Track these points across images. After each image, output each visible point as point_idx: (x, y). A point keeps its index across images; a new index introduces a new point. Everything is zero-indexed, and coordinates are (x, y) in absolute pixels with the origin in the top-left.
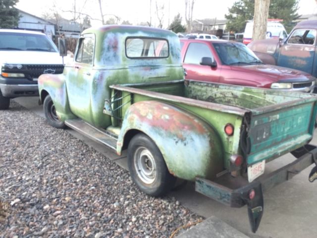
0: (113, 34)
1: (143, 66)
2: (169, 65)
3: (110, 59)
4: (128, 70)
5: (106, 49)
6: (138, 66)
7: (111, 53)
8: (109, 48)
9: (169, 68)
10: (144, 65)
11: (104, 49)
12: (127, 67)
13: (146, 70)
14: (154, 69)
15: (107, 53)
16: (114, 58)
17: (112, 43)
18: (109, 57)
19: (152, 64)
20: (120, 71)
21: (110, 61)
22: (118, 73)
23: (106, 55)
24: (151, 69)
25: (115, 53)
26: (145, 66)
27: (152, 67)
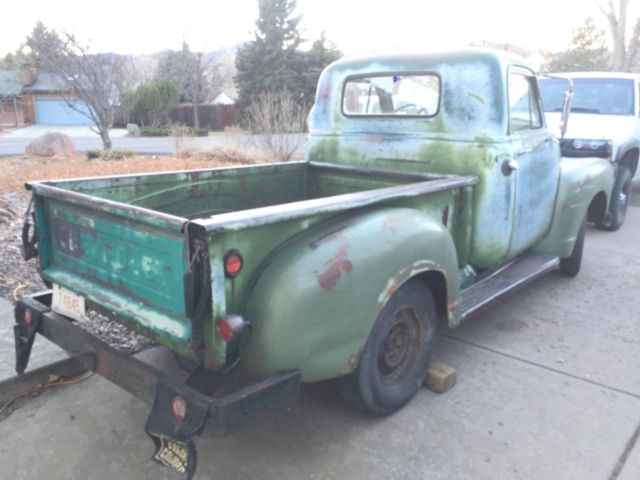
1: (367, 133)
4: (339, 138)
6: (357, 133)
9: (430, 142)
10: (371, 130)
12: (339, 132)
13: (372, 141)
14: (390, 141)
16: (322, 115)
17: (324, 90)
18: (318, 115)
19: (389, 131)
20: (328, 138)
21: (318, 120)
24: (384, 140)
25: (325, 107)
26: (372, 133)
27: (387, 137)
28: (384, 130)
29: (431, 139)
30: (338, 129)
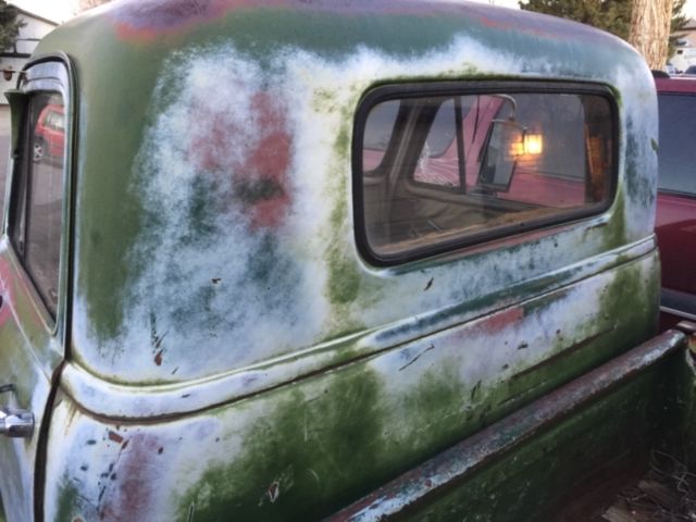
0: (248, 70)
1: (476, 305)
2: (610, 257)
3: (219, 303)
4: (376, 364)
5: (176, 222)
6: (443, 316)
7: (230, 253)
8: (200, 210)
9: (610, 277)
10: (486, 291)
11: (156, 220)
12: (366, 343)
13: (496, 326)
14: (543, 305)
15: (191, 259)
16: (252, 289)
17: (237, 153)
18: (207, 294)
19: (532, 277)
20: (311, 391)
21: (214, 321)
22: (291, 418)
23: (173, 277)
24: (527, 310)
25: (268, 245)
26: (489, 300)
27: (533, 298)
28: (518, 277)
29: (608, 268)
30: (359, 329)
